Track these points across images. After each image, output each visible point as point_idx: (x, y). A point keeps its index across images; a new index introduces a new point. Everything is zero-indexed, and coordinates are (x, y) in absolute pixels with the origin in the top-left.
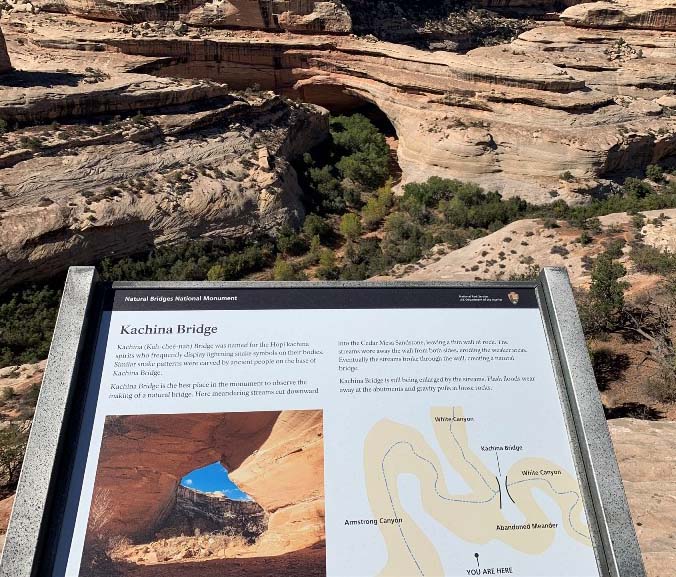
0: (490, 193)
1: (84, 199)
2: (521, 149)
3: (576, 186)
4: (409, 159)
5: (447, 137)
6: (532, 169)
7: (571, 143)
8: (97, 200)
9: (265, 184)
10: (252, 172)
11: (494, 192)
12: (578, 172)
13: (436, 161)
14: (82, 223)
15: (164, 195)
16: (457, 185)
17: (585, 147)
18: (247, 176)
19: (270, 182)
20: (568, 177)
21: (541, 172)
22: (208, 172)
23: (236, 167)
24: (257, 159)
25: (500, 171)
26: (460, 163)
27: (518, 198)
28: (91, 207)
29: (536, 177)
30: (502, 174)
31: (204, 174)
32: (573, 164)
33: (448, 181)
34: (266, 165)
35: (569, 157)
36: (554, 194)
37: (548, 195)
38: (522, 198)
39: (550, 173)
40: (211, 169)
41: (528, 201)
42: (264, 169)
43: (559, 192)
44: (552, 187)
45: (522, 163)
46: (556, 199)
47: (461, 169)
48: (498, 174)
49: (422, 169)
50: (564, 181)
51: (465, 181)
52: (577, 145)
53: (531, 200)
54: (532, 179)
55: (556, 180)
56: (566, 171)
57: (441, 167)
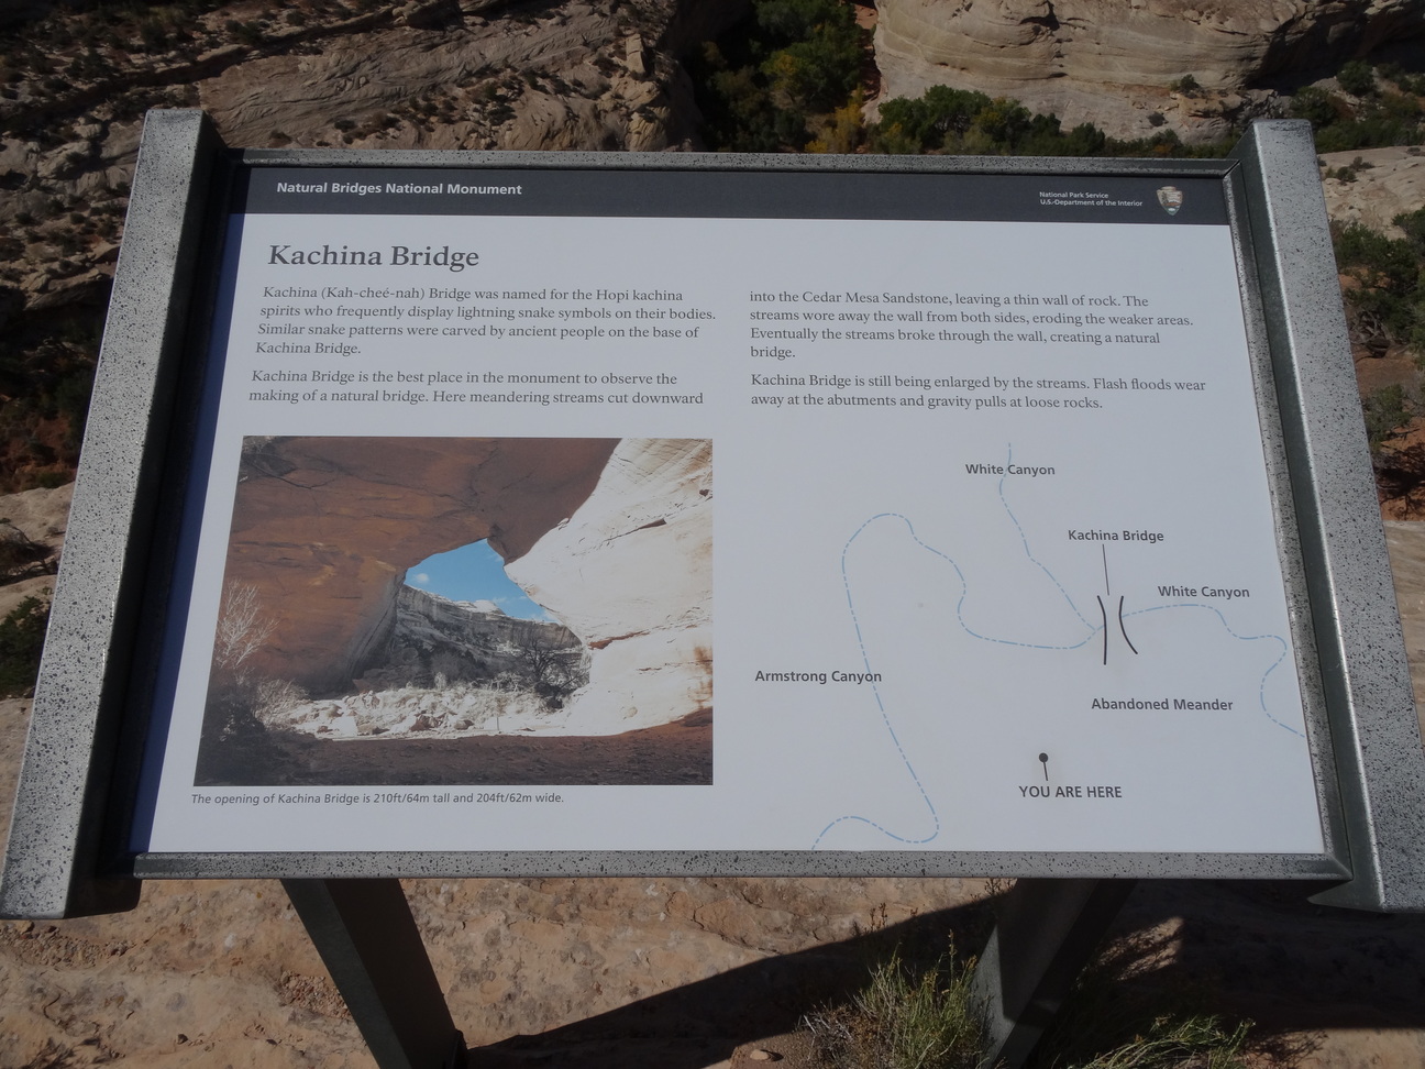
0: (1039, 117)
1: (339, 133)
2: (1106, 30)
3: (1201, 105)
4: (893, 52)
5: (967, 9)
6: (1123, 72)
7: (1204, 17)
8: (361, 136)
9: (638, 103)
10: (614, 81)
11: (1047, 115)
12: (1208, 77)
13: (944, 57)
15: (469, 125)
16: (979, 103)
17: (1229, 25)
18: (605, 88)
19: (646, 99)
20: (1188, 86)
21: (1137, 76)
22: (540, 81)
23: (588, 72)
24: (623, 55)
25: (1061, 75)
26: (988, 60)
27: (1090, 128)
29: (1128, 87)
30: (1065, 81)
31: (535, 86)
32: (1200, 60)
33: (964, 94)
34: (640, 69)
35: (1195, 46)
36: (1157, 120)
37: (1147, 123)
38: (1098, 128)
39: (1154, 79)
40: (545, 76)
41: (1108, 134)
42: (635, 76)
43: (1168, 117)
44: (1156, 107)
45: (1102, 59)
46: (1162, 129)
47: (996, 70)
48: (1058, 81)
49: (918, 71)
50: (1178, 96)
51: (993, 95)
52: (1214, 22)
53: (1113, 132)
54: (1120, 91)
55: (1163, 92)
56: (1185, 75)
57: (954, 67)
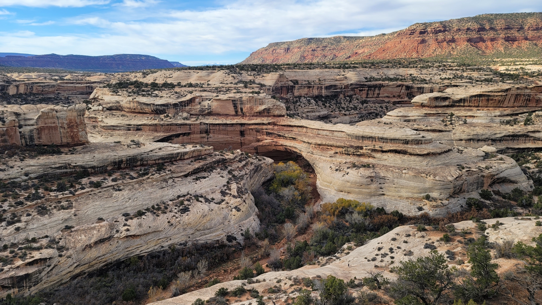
0: (378, 208)
1: (124, 218)
2: (396, 180)
3: (434, 203)
4: (323, 187)
5: (347, 174)
6: (404, 193)
7: (428, 176)
8: (131, 219)
9: (234, 205)
10: (227, 198)
11: (381, 208)
12: (435, 194)
13: (341, 189)
14: (121, 233)
15: (173, 214)
16: (356, 204)
17: (437, 178)
18: (223, 201)
19: (237, 204)
20: (428, 198)
21: (410, 195)
22: (200, 199)
23: (218, 196)
24: (230, 189)
25: (384, 194)
26: (357, 190)
27: (397, 212)
28: (128, 223)
29: (407, 198)
30: (385, 197)
31: (198, 200)
32: (431, 189)
33: (350, 201)
34: (236, 194)
35: (427, 185)
37: (417, 210)
38: (400, 212)
39: (416, 195)
40: (202, 197)
41: (404, 213)
42: (234, 196)
43: (424, 207)
44: (419, 204)
45: (397, 189)
46: (423, 212)
47: (360, 193)
48: (382, 197)
49: (333, 193)
50: (426, 201)
51: (361, 201)
52: (432, 177)
54: (405, 200)
55: (421, 200)
56: (426, 194)
57: (345, 192)
